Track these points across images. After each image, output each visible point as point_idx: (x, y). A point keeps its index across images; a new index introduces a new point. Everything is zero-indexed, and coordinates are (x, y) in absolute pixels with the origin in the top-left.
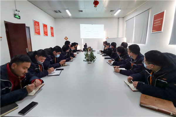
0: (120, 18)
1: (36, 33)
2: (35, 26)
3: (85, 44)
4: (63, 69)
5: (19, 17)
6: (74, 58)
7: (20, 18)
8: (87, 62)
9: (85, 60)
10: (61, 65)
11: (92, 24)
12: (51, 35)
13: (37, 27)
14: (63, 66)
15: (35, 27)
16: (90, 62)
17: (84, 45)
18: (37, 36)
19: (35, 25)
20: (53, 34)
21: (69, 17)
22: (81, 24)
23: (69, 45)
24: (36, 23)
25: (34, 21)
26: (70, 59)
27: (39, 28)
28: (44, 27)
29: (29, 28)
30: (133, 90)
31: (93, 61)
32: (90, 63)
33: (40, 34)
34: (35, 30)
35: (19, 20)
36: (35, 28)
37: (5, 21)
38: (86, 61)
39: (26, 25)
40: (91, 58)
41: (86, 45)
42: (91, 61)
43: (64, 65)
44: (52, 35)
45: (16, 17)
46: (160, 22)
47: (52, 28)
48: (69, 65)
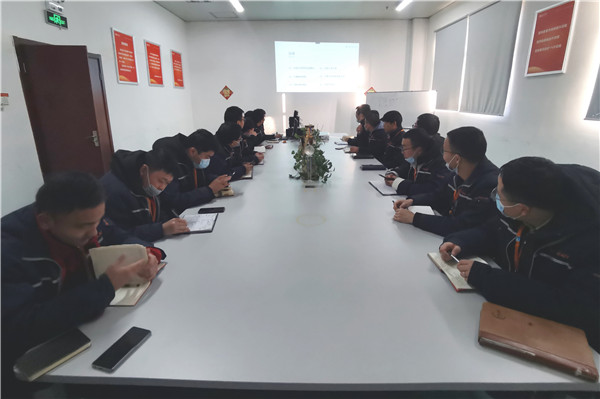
0: (415, 20)
1: (123, 77)
2: (118, 51)
3: (292, 116)
4: (221, 210)
5: (63, 23)
6: (256, 168)
7: (65, 26)
8: (300, 183)
9: (295, 173)
10: (216, 195)
11: (318, 42)
12: (176, 80)
13: (125, 54)
14: (221, 197)
15: (118, 55)
16: (310, 182)
17: (290, 118)
18: (128, 86)
19: (118, 46)
20: (181, 78)
21: (237, 17)
22: (276, 43)
23: (238, 122)
24: (123, 42)
25: (116, 32)
26: (245, 172)
27: (134, 58)
28: (149, 55)
29: (98, 58)
30: (457, 287)
31: (321, 179)
32: (313, 187)
33: (136, 81)
34: (120, 66)
35: (63, 30)
36: (119, 59)
37: (15, 38)
38: (298, 178)
39: (89, 51)
40: (313, 169)
41: (298, 118)
42: (315, 178)
43: (224, 193)
44: (179, 80)
45: (52, 22)
46: (558, 37)
47: (176, 57)
48: (241, 194)
